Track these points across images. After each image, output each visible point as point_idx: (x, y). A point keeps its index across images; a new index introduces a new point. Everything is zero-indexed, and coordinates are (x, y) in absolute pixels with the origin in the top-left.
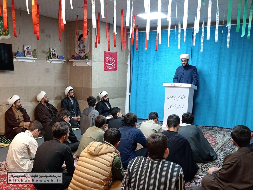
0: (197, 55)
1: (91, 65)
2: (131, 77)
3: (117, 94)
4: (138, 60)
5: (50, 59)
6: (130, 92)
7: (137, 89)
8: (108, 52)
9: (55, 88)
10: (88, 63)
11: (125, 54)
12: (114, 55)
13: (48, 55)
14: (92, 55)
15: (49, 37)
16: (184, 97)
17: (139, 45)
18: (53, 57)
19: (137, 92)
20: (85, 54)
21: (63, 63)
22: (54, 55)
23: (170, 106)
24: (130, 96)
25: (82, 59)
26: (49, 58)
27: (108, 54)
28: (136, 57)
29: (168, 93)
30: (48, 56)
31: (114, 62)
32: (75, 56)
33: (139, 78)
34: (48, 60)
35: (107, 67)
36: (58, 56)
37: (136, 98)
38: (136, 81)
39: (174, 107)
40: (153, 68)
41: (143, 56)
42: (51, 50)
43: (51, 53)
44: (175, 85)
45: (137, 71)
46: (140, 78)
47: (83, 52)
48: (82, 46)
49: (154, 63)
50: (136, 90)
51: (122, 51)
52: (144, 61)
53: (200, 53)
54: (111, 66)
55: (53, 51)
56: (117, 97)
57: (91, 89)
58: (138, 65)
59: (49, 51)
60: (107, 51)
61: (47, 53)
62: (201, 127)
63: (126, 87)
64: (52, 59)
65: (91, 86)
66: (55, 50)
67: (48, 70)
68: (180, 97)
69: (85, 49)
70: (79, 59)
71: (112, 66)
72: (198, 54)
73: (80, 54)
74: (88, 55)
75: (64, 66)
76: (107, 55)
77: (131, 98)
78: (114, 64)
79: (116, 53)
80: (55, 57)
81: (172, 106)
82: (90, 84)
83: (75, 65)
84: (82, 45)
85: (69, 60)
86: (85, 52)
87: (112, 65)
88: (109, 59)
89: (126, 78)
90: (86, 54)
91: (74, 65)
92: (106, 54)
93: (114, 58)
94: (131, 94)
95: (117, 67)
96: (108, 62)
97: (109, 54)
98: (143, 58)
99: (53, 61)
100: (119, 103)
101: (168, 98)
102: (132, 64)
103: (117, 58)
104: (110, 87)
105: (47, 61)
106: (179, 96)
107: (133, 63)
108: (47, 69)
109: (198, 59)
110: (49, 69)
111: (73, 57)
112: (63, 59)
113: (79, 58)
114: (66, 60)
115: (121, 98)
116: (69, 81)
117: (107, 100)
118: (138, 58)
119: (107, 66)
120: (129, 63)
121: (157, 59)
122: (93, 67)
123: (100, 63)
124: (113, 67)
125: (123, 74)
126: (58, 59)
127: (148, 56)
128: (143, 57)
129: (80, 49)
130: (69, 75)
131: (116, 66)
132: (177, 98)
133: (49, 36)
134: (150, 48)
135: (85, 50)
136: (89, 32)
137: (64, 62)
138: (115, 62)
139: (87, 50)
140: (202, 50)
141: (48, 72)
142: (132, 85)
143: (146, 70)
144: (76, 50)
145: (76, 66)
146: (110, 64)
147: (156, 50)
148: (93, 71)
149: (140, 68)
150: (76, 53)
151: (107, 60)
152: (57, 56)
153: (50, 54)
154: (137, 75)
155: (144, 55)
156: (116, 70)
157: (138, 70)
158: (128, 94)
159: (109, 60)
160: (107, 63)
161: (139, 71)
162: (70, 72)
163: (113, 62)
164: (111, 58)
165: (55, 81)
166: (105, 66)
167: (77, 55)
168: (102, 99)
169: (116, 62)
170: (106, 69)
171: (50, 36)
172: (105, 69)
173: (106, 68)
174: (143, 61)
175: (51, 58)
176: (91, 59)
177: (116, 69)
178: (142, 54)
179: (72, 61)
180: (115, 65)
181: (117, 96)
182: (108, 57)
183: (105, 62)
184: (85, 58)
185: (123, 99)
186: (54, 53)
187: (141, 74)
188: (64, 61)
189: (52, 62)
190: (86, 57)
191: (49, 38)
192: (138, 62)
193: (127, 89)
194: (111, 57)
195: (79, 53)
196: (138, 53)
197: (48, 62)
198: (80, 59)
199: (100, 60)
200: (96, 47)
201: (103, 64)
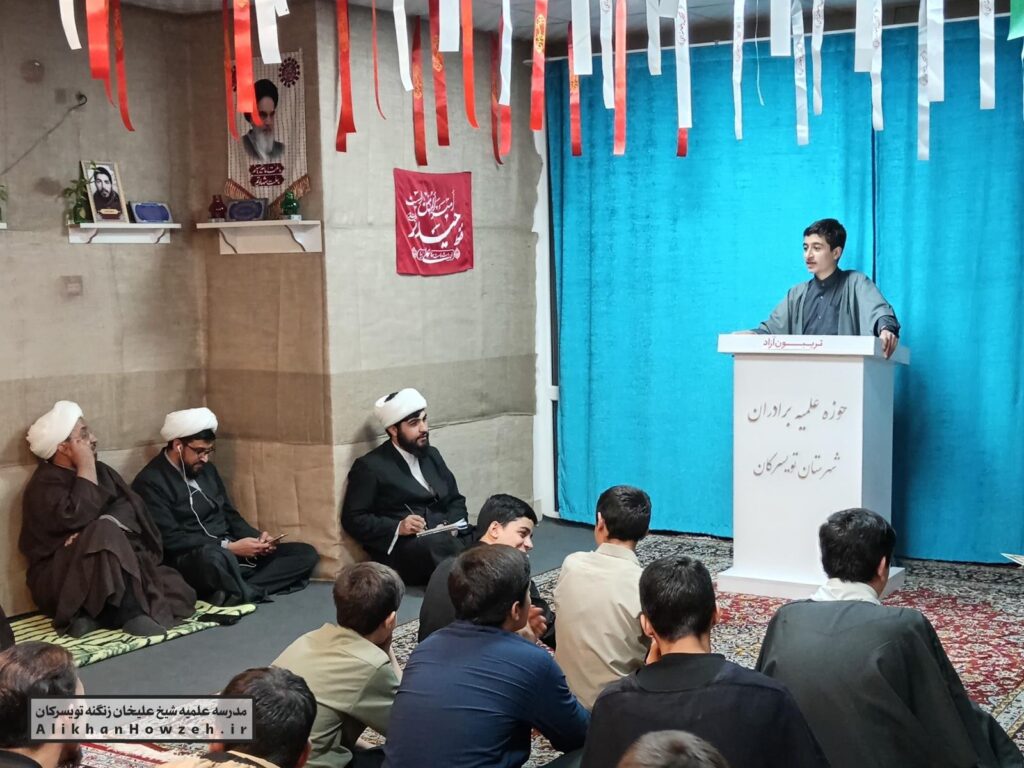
0: (901, 171)
1: (321, 250)
2: (558, 300)
3: (483, 397)
4: (590, 208)
5: (83, 225)
6: (555, 380)
7: (590, 368)
8: (415, 175)
9: (123, 382)
10: (300, 237)
11: (514, 177)
12: (455, 188)
13: (73, 198)
14: (319, 195)
15: (76, 102)
16: (840, 412)
17: (591, 128)
18: (103, 211)
19: (590, 380)
20: (284, 187)
21: (163, 241)
22: (107, 200)
23: (763, 461)
24: (555, 403)
25: (265, 219)
26: (77, 219)
27: (416, 186)
28: (580, 192)
29: (752, 388)
30: (72, 206)
31: (454, 224)
32: (230, 200)
33: (600, 308)
34: (70, 230)
35: (415, 254)
36: (134, 206)
37: (590, 415)
38: (586, 324)
39: (787, 466)
40: (672, 249)
41: (613, 187)
42: (90, 173)
43: (92, 189)
44: (785, 344)
45: (588, 268)
46: (604, 308)
47: (271, 178)
48: (263, 145)
49: (675, 220)
50: (587, 371)
51: (501, 163)
52: (622, 213)
53: (917, 164)
54: (435, 247)
55: (103, 177)
56: (483, 415)
57: (326, 378)
58: (591, 236)
59: (76, 177)
60: (413, 167)
61: (67, 192)
62: (948, 565)
63: (530, 358)
64: (98, 224)
65: (325, 362)
66: (111, 172)
67: (73, 288)
68: (818, 413)
69: (283, 160)
70: (250, 220)
71: (445, 245)
72: (910, 169)
73: (257, 188)
74: (298, 192)
75: (169, 259)
76: (413, 189)
77: (562, 415)
78: (454, 234)
79: (467, 176)
80: (115, 212)
81: (774, 464)
82: (320, 350)
83: (230, 252)
84: (267, 140)
85: (200, 226)
86: (281, 180)
87: (444, 240)
88: (423, 209)
89: (530, 307)
90: (291, 188)
91: (225, 250)
92: (405, 184)
93: (451, 201)
94: (560, 392)
95: (471, 253)
96: (418, 225)
97: (421, 182)
98: (614, 198)
99: (99, 231)
100: (495, 444)
101: (752, 418)
102: (557, 230)
103: (468, 204)
104: (437, 361)
105: (66, 233)
106: (813, 406)
107: (562, 226)
108: (67, 280)
109: (908, 197)
110: (79, 280)
111: (218, 209)
112: (164, 218)
113: (252, 210)
114: (177, 226)
115: (504, 419)
116: (201, 337)
117: (420, 443)
118: (586, 199)
119: (413, 250)
120: (540, 224)
121: (692, 199)
122: (329, 261)
123: (370, 233)
124: (449, 251)
125: (511, 287)
126: (132, 220)
127: (640, 182)
128: (614, 190)
129: (256, 163)
130: (201, 303)
131: (467, 248)
132: (799, 417)
133: (74, 96)
134: (651, 139)
135: (282, 168)
136: (301, 70)
137: (168, 235)
138: (459, 224)
139: (296, 169)
140: (923, 150)
141: (72, 295)
142: (564, 345)
143: (635, 259)
144: (237, 169)
145: (236, 257)
146: (430, 235)
147: (682, 153)
148: (329, 279)
149: (599, 252)
150: (235, 184)
151: (412, 217)
152: (129, 207)
153: (86, 195)
154: (587, 289)
155: (621, 181)
156: (468, 266)
157: (590, 266)
158: (545, 392)
159: (422, 214)
160: (411, 235)
161: (599, 271)
162: (209, 287)
163: (446, 225)
164: (438, 204)
165: (119, 342)
166: (404, 247)
167: (241, 196)
168: (395, 434)
169: (467, 225)
170: (407, 264)
171: (80, 96)
172: (405, 266)
173: (407, 261)
174: (613, 212)
175: (90, 219)
176: (318, 214)
177: (466, 262)
178: (609, 173)
179: (216, 231)
180: (459, 239)
181: (483, 407)
182: (417, 197)
183: (402, 225)
184: (286, 213)
185: (518, 420)
186: (107, 187)
187: (609, 283)
188: (172, 231)
189: (95, 240)
190: (287, 206)
191: (75, 108)
192: (592, 222)
193: (537, 365)
194: (435, 201)
195: (253, 181)
196: (585, 172)
197: (75, 238)
198: (256, 217)
199: (370, 219)
200: (341, 146)
201: (390, 237)
